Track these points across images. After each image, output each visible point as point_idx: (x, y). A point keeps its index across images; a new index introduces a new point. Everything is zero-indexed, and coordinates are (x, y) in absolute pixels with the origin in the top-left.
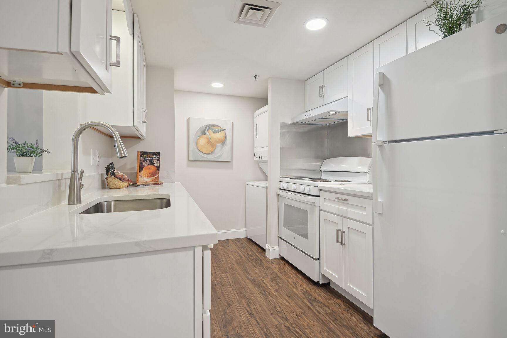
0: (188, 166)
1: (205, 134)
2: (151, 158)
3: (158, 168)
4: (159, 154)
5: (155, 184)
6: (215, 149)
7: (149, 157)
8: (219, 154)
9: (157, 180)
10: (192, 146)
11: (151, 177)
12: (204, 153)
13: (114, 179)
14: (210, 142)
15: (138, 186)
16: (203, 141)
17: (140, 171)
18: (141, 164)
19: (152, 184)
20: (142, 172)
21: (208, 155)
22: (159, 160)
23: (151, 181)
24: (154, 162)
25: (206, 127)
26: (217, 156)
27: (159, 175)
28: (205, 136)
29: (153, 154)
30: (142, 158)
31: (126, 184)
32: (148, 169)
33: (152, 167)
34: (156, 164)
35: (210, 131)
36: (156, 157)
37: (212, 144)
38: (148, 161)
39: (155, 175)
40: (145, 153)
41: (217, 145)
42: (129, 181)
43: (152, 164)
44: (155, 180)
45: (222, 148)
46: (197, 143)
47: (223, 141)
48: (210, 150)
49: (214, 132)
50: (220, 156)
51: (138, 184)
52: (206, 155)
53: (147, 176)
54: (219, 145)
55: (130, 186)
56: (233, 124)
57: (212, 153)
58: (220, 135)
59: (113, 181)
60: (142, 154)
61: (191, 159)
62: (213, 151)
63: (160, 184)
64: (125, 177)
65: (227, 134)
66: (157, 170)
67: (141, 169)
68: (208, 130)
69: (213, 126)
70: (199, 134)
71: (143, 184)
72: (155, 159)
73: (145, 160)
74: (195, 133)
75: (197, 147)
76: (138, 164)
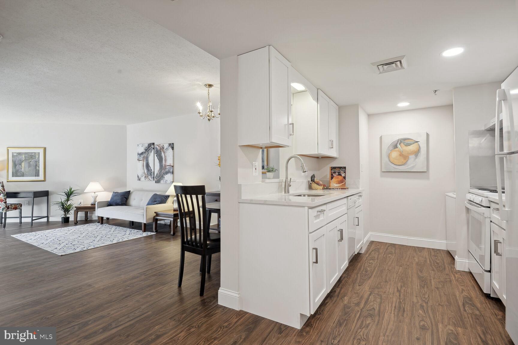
0: (381, 176)
1: (397, 147)
2: (339, 171)
3: (345, 178)
4: (345, 168)
5: (341, 189)
6: (408, 161)
7: (338, 170)
8: (412, 165)
9: (344, 186)
10: (385, 159)
11: (340, 184)
12: (396, 165)
13: (314, 184)
14: (402, 154)
15: (330, 189)
16: (395, 154)
17: (331, 180)
18: (332, 175)
19: (340, 189)
20: (333, 180)
21: (401, 166)
22: (345, 172)
23: (339, 187)
24: (341, 173)
25: (398, 142)
26: (409, 167)
27: (345, 183)
28: (397, 149)
29: (340, 168)
30: (333, 171)
31: (322, 187)
32: (337, 178)
33: (340, 177)
34: (343, 175)
35: (402, 144)
36: (342, 170)
37: (405, 157)
38: (337, 173)
39: (343, 183)
40: (335, 168)
41: (410, 156)
42: (324, 185)
43: (340, 175)
44: (342, 186)
45: (415, 159)
46: (389, 156)
47: (417, 153)
48: (402, 162)
49: (406, 145)
50: (413, 167)
51: (329, 188)
52: (397, 166)
53: (336, 183)
54: (412, 157)
55: (324, 189)
56: (428, 135)
57: (404, 164)
58: (412, 148)
59: (314, 185)
60: (333, 168)
61: (383, 170)
62: (405, 163)
63: (346, 189)
64: (321, 183)
65: (421, 146)
66: (344, 179)
67: (332, 178)
68: (400, 144)
69: (405, 139)
70: (391, 148)
71: (333, 188)
72: (342, 171)
73: (335, 173)
74: (387, 148)
75: (389, 160)
76: (330, 175)
